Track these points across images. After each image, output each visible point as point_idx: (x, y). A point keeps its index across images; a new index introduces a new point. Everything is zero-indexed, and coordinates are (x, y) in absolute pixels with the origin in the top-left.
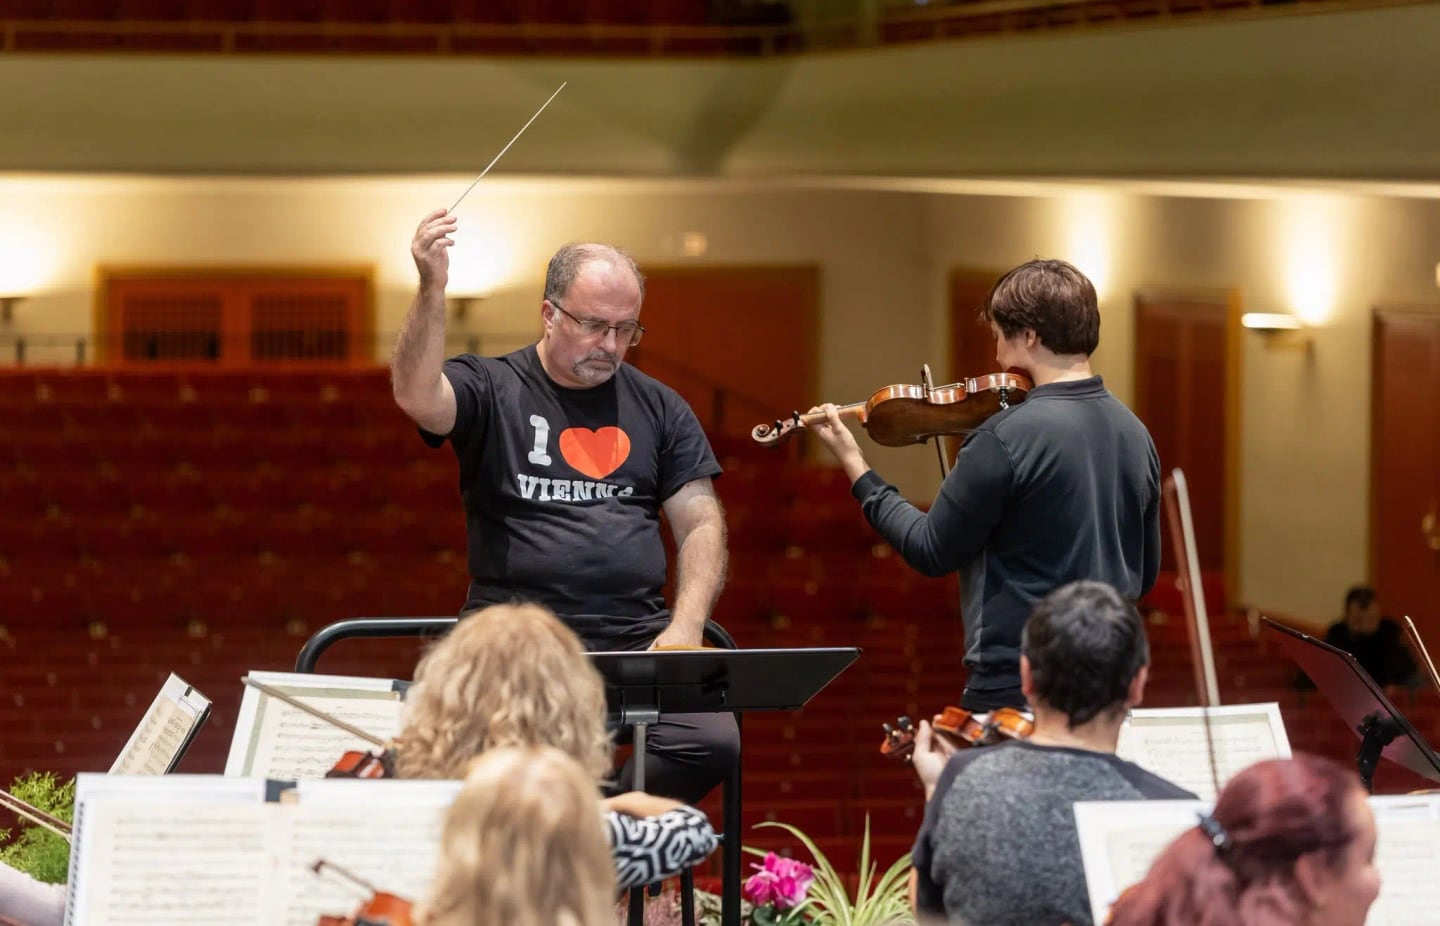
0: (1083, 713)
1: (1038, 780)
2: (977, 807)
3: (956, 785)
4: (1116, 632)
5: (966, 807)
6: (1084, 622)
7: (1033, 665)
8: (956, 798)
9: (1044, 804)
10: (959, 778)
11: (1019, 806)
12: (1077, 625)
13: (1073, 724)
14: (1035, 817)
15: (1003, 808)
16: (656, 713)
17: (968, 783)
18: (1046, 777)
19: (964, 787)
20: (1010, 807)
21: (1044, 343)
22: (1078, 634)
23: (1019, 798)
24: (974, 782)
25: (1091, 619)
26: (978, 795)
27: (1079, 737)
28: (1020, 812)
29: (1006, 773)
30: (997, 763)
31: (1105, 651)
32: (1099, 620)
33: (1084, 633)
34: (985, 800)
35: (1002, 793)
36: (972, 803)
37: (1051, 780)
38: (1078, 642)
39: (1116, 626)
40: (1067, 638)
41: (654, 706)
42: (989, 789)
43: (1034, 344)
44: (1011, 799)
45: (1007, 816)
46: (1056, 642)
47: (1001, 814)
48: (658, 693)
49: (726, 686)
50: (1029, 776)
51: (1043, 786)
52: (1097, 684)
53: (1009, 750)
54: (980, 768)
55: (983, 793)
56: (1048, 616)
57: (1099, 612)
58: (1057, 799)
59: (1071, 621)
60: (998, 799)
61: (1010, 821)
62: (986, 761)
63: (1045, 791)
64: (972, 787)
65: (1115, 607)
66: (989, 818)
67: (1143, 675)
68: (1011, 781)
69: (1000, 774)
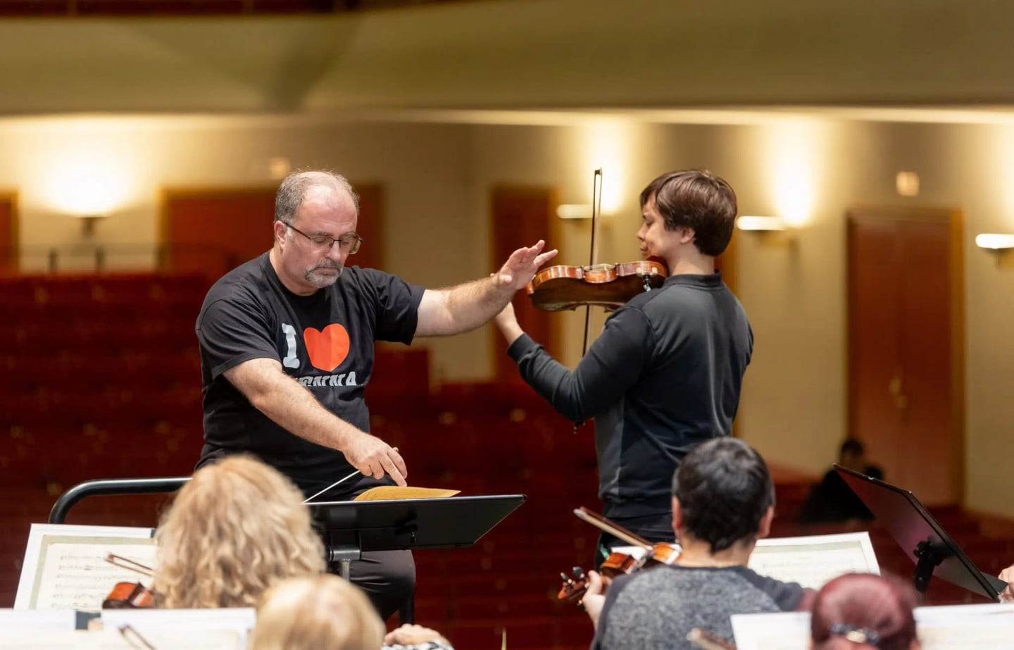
0: (723, 541)
1: (683, 593)
2: (637, 616)
3: (619, 601)
4: (752, 477)
5: (627, 617)
6: (727, 470)
7: (683, 504)
8: (620, 610)
9: (689, 611)
10: (621, 595)
11: (669, 614)
12: (720, 472)
13: (714, 550)
14: (682, 622)
15: (657, 616)
16: (358, 551)
17: (629, 598)
18: (689, 589)
19: (626, 601)
20: (662, 615)
22: (721, 479)
23: (669, 608)
24: (634, 597)
25: (732, 467)
26: (637, 607)
27: (718, 559)
28: (670, 619)
29: (660, 589)
30: (651, 580)
31: (743, 492)
32: (738, 468)
33: (727, 478)
34: (642, 610)
35: (655, 604)
36: (632, 614)
37: (693, 592)
38: (722, 485)
39: (751, 473)
40: (713, 483)
41: (356, 546)
42: (647, 602)
44: (662, 609)
45: (660, 623)
46: (704, 486)
47: (655, 621)
48: (360, 535)
49: (415, 528)
50: (676, 590)
51: (687, 597)
52: (736, 519)
53: (659, 571)
54: (639, 586)
55: (641, 605)
56: (696, 465)
57: (737, 462)
58: (699, 606)
59: (716, 470)
60: (653, 609)
61: (663, 627)
62: (642, 580)
63: (688, 602)
64: (632, 601)
65: (749, 458)
66: (646, 625)
67: (771, 513)
68: (663, 595)
69: (653, 590)
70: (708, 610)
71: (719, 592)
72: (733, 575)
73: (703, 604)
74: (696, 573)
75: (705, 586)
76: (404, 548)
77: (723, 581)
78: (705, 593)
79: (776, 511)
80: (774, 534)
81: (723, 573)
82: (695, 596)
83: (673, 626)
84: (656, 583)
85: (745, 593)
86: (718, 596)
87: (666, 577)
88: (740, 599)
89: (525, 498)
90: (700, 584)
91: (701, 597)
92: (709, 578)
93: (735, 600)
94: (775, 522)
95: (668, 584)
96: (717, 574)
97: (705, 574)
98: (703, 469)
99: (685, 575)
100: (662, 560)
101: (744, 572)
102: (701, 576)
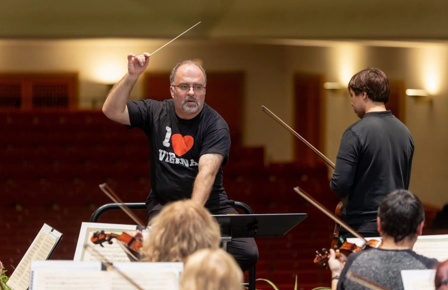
0: (400, 237)
1: (383, 261)
2: (361, 272)
4: (412, 207)
7: (382, 221)
9: (386, 270)
11: (377, 271)
12: (397, 204)
13: (396, 241)
14: (382, 275)
15: (371, 272)
16: (231, 238)
17: (358, 263)
18: (386, 260)
19: (356, 265)
20: (373, 271)
21: (369, 97)
23: (377, 268)
24: (360, 263)
25: (403, 203)
26: (361, 267)
28: (377, 273)
29: (372, 259)
30: (368, 255)
32: (406, 203)
33: (400, 207)
34: (364, 269)
35: (370, 267)
36: (359, 270)
37: (387, 261)
39: (412, 205)
41: (230, 236)
42: (366, 265)
43: (366, 98)
44: (374, 268)
45: (372, 275)
46: (389, 210)
47: (370, 274)
48: (231, 230)
49: (257, 228)
50: (380, 260)
51: (385, 264)
52: (405, 226)
53: (372, 251)
54: (363, 258)
55: (364, 267)
56: (387, 201)
57: (406, 200)
58: (391, 268)
59: (395, 203)
60: (369, 268)
61: (374, 277)
62: (364, 255)
63: (386, 265)
64: (359, 265)
65: (412, 199)
66: (366, 276)
67: (422, 224)
68: (374, 262)
69: (369, 260)
70: (395, 270)
71: (400, 261)
72: (406, 253)
73: (392, 267)
74: (389, 252)
75: (393, 259)
76: (251, 237)
77: (402, 257)
78: (394, 262)
79: (425, 223)
80: (424, 234)
81: (401, 252)
82: (389, 263)
83: (379, 277)
84: (371, 256)
85: (412, 262)
86: (399, 263)
87: (375, 254)
88: (410, 265)
89: (307, 215)
90: (391, 257)
91: (391, 264)
92: (395, 255)
93: (407, 265)
94: (424, 229)
95: (376, 257)
96: (399, 253)
97: (393, 253)
98: (390, 203)
99: (383, 253)
100: (373, 246)
101: (410, 252)
102: (391, 253)
